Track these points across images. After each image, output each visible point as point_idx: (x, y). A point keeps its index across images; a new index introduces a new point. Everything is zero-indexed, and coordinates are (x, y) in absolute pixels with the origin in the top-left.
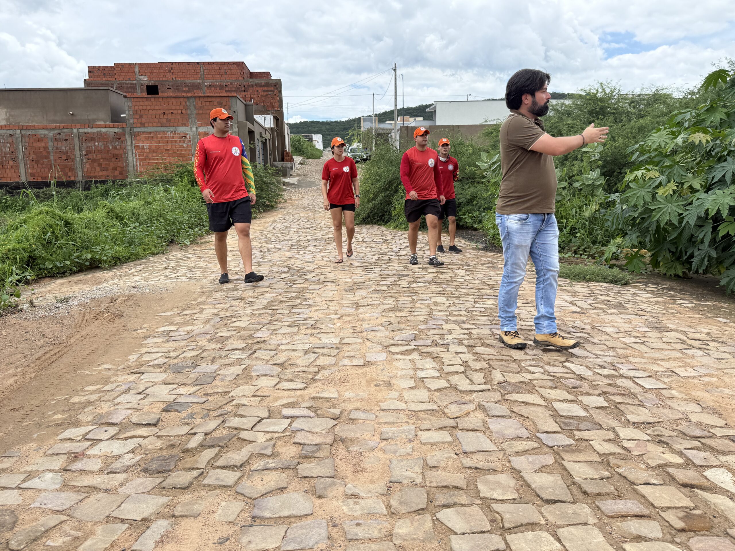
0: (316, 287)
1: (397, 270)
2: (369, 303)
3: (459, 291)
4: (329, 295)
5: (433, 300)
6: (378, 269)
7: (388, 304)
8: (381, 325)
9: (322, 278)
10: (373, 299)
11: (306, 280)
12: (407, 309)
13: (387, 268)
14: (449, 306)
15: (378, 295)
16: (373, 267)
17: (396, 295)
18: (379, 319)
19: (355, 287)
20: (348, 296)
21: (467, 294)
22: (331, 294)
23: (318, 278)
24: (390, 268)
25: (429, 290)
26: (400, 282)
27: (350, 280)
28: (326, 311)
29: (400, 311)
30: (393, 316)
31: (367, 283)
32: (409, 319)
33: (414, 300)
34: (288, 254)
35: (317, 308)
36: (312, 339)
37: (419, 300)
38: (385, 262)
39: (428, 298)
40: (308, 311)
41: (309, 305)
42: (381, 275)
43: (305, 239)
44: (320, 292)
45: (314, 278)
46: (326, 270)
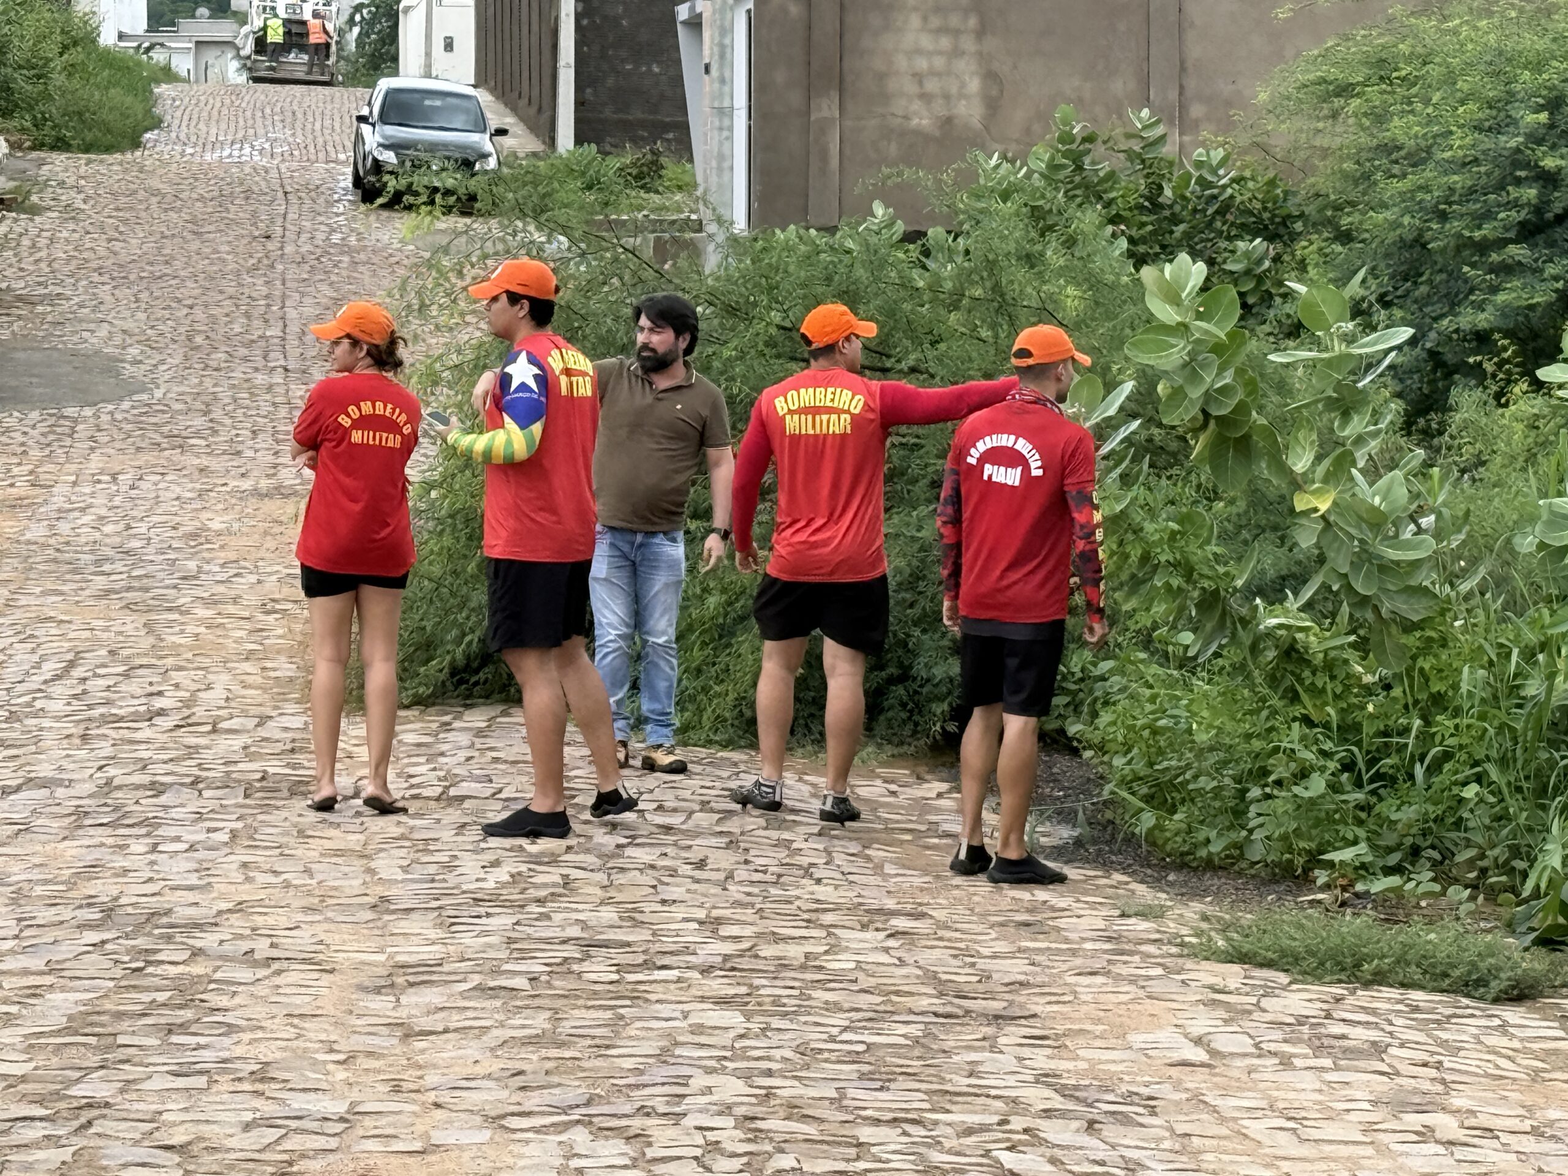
0: (244, 974)
1: (584, 925)
2: (453, 1025)
3: (810, 998)
4: (298, 1000)
5: (693, 1019)
6: (502, 921)
7: (524, 1027)
8: (489, 1077)
9: (262, 948)
10: (470, 1014)
11: (197, 953)
12: (589, 1042)
13: (547, 917)
14: (742, 1036)
15: (487, 1004)
16: (482, 911)
17: (559, 1003)
18: (486, 1063)
19: (400, 980)
20: (372, 1005)
21: (834, 1008)
22: (307, 999)
23: (245, 946)
24: (557, 918)
25: (694, 992)
26: (586, 966)
27: (382, 958)
28: (295, 1044)
29: (561, 1045)
30: (535, 1057)
31: (446, 968)
32: (585, 1064)
33: (622, 1017)
34: (74, 852)
35: (260, 1034)
36: (258, 1103)
37: (640, 1019)
38: (542, 893)
39: (678, 1014)
40: (227, 1041)
41: (229, 1025)
42: (510, 941)
43: (138, 779)
44: (261, 990)
45: (226, 947)
46: (270, 921)
